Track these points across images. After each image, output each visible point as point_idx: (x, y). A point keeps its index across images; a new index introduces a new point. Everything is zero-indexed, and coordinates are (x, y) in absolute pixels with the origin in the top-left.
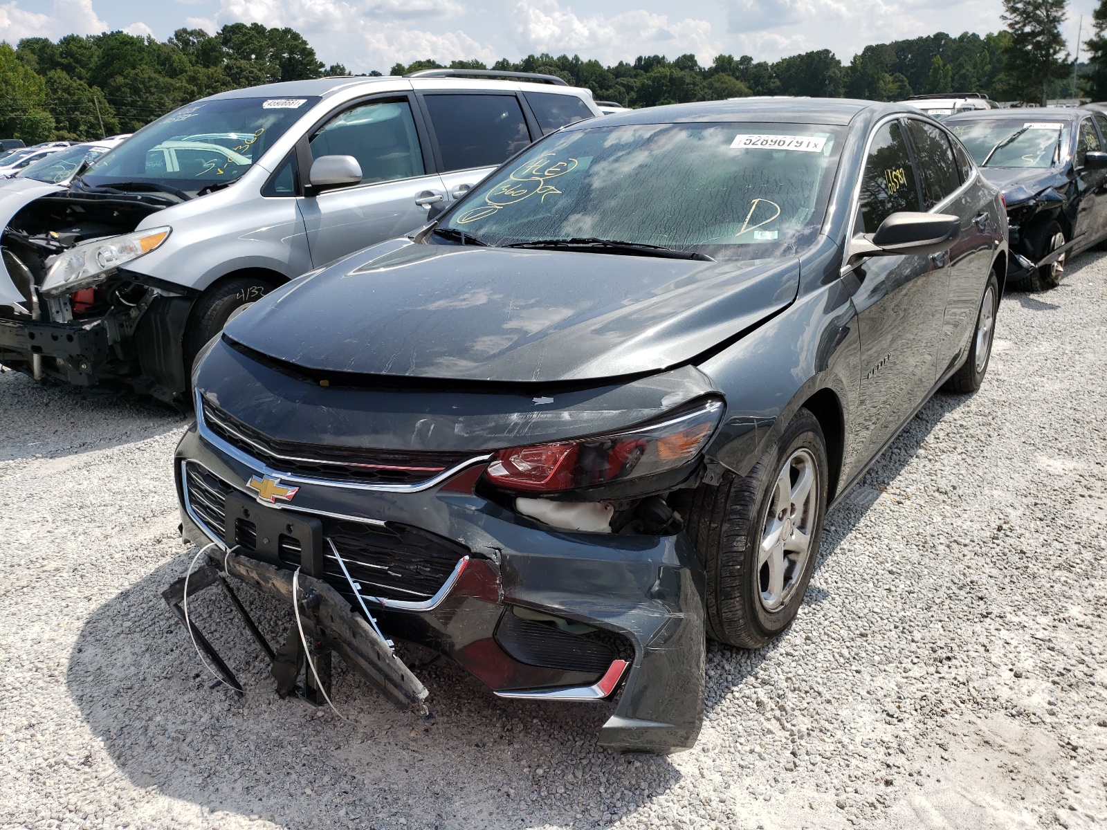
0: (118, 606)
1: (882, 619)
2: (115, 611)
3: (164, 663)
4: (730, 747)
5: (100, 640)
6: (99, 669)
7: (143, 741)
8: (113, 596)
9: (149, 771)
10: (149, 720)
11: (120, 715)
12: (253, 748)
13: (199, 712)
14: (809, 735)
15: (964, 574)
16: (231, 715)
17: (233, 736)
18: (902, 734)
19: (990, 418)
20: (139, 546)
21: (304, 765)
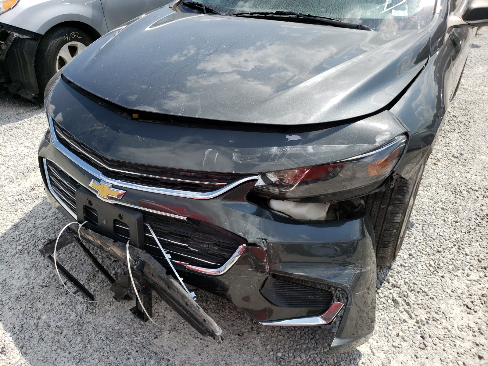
0: (13, 234)
1: (445, 240)
2: (11, 238)
3: (43, 275)
4: (384, 332)
5: (3, 259)
6: (4, 280)
7: (36, 335)
8: (9, 227)
9: (42, 359)
10: (38, 319)
11: (20, 315)
12: (104, 339)
13: (69, 311)
14: (428, 323)
15: (482, 210)
16: (88, 314)
17: (91, 329)
18: (478, 321)
19: (467, 111)
20: (22, 192)
21: (137, 351)
